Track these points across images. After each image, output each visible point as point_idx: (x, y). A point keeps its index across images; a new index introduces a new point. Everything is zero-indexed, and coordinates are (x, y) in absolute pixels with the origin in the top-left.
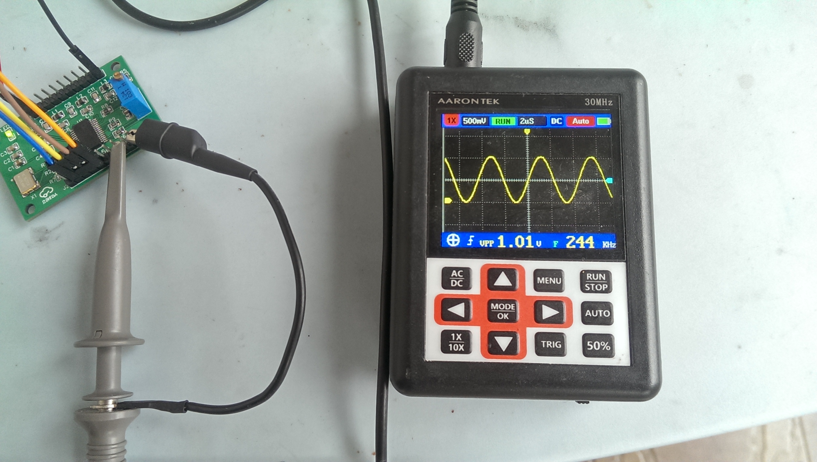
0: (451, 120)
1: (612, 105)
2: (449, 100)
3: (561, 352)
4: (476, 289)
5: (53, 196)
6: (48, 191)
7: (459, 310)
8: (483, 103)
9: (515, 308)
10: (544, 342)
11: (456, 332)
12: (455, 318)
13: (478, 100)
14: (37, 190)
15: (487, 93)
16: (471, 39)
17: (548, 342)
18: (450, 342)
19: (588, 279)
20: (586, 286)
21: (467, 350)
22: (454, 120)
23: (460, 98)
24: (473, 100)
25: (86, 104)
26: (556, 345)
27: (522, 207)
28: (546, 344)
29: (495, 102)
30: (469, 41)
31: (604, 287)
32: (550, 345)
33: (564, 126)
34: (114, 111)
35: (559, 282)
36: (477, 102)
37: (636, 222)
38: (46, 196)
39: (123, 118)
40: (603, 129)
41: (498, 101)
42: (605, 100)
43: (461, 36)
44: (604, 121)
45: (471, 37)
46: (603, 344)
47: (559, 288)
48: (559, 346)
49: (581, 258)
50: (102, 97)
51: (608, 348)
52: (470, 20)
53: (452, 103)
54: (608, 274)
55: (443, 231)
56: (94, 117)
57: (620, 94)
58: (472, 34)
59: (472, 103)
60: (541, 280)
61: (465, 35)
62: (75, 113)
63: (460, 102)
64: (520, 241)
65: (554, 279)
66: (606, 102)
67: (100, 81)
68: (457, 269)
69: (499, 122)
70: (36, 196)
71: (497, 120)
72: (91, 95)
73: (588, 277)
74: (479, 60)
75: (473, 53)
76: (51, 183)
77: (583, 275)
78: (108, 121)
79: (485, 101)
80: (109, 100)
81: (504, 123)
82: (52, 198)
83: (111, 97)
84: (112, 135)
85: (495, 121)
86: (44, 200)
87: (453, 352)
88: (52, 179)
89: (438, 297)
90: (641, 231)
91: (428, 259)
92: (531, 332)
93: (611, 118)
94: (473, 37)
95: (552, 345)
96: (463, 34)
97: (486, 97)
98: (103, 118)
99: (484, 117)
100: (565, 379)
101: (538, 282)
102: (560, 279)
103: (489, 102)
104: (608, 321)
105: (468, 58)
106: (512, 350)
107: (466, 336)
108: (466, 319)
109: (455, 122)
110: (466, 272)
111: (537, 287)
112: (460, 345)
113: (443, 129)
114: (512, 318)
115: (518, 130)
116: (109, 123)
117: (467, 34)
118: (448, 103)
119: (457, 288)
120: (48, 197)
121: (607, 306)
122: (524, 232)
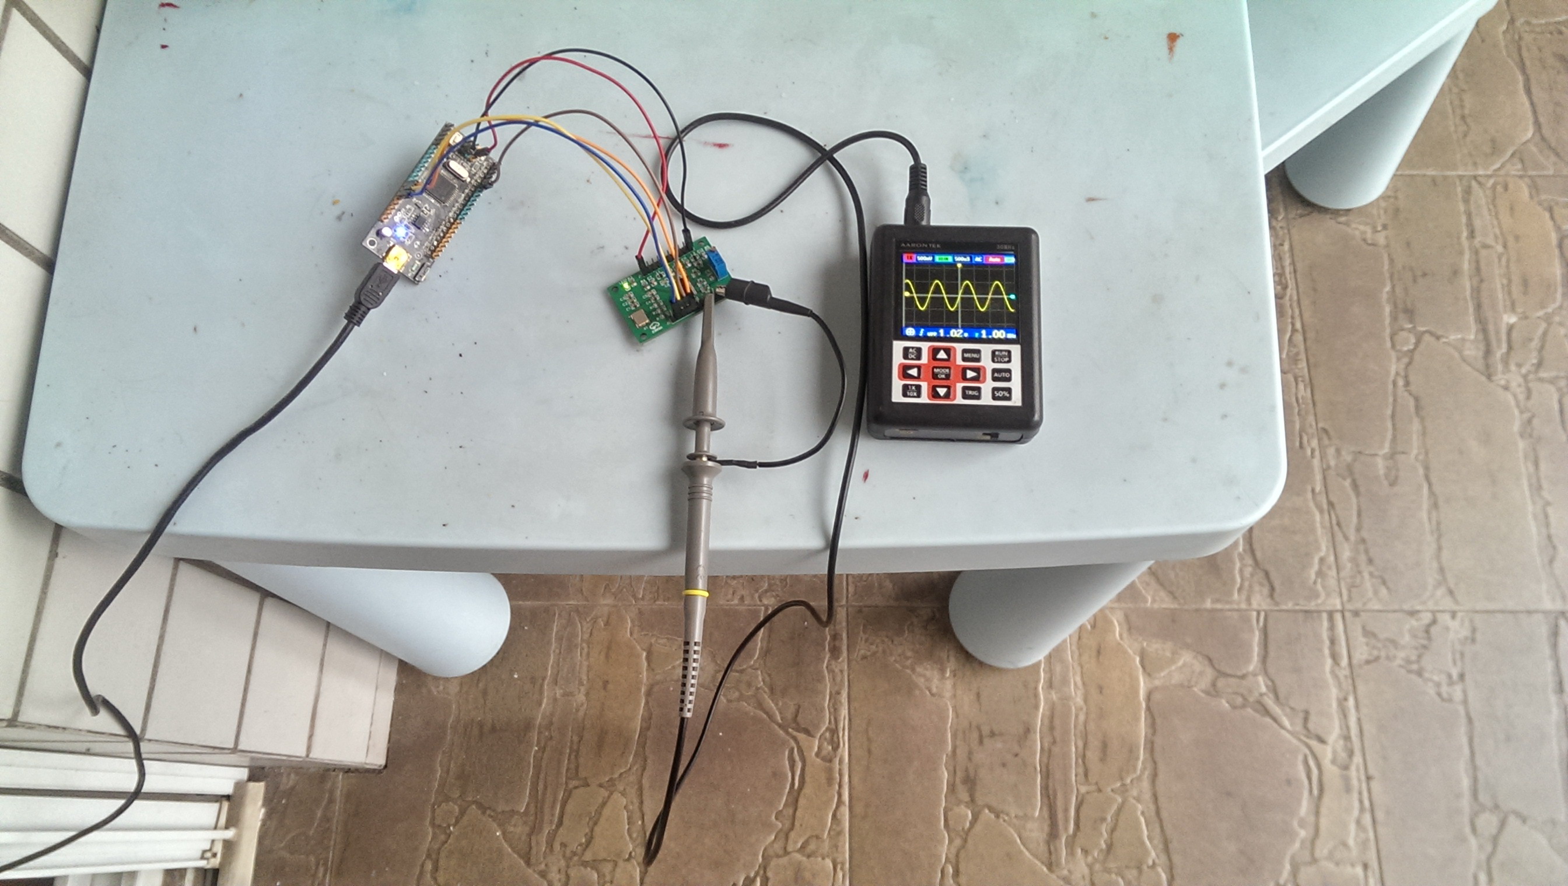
0: (909, 258)
1: (1016, 250)
2: (908, 245)
3: (978, 398)
4: (925, 359)
5: (659, 329)
6: (656, 325)
7: (914, 372)
8: (931, 248)
9: (950, 371)
11: (911, 385)
12: (911, 377)
13: (927, 245)
14: (648, 324)
16: (922, 207)
18: (908, 391)
19: (997, 355)
20: (995, 359)
21: (919, 396)
23: (915, 244)
24: (924, 245)
26: (975, 393)
27: (956, 312)
28: (969, 392)
29: (938, 247)
30: (921, 209)
31: (1007, 359)
32: (971, 393)
33: (983, 263)
34: (701, 274)
35: (978, 356)
36: (927, 247)
37: (1030, 323)
39: (707, 279)
40: (1009, 265)
41: (940, 247)
42: (1010, 246)
43: (916, 206)
44: (1010, 260)
46: (1005, 393)
47: (978, 360)
48: (977, 394)
49: (992, 343)
50: (692, 265)
51: (1008, 395)
52: (922, 194)
53: (910, 247)
54: (1009, 352)
55: (904, 325)
57: (1022, 243)
58: (923, 203)
59: (923, 247)
60: (966, 355)
63: (915, 246)
64: (955, 333)
65: (975, 355)
66: (1011, 248)
67: (690, 253)
68: (913, 348)
69: (941, 259)
70: (647, 328)
72: (684, 262)
74: (928, 220)
75: (924, 215)
76: (658, 320)
77: (994, 352)
79: (932, 246)
81: (945, 260)
84: (700, 290)
85: (939, 259)
86: (653, 331)
87: (910, 397)
88: (658, 317)
89: (900, 365)
90: (1032, 327)
91: (894, 341)
92: (959, 386)
93: (1016, 259)
94: (924, 206)
95: (973, 393)
96: (917, 203)
97: (931, 242)
98: (693, 278)
99: (931, 256)
100: (981, 414)
103: (935, 247)
104: (1008, 380)
105: (920, 219)
106: (947, 396)
107: (918, 387)
108: (918, 378)
109: (912, 259)
110: (919, 350)
111: (964, 359)
112: (914, 393)
113: (904, 262)
114: (948, 377)
115: (953, 265)
116: (698, 282)
117: (920, 204)
118: (908, 247)
119: (912, 359)
120: (655, 329)
121: (1009, 371)
122: (956, 327)
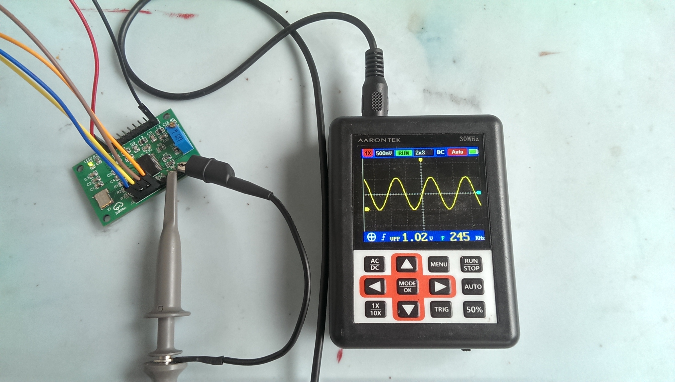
0: (368, 153)
1: (478, 140)
2: (367, 139)
3: (448, 315)
4: (388, 271)
5: (123, 209)
6: (120, 206)
7: (377, 286)
8: (389, 141)
9: (416, 284)
10: (436, 308)
11: (375, 302)
12: (374, 293)
13: (385, 139)
14: (112, 205)
15: (392, 134)
16: (380, 96)
17: (439, 308)
18: (371, 309)
19: (466, 262)
20: (465, 267)
21: (383, 315)
22: (369, 153)
23: (373, 138)
24: (382, 139)
25: (146, 143)
26: (445, 309)
27: (419, 212)
28: (438, 309)
29: (398, 140)
30: (378, 97)
31: (477, 268)
32: (441, 310)
33: (446, 156)
34: (166, 148)
35: (445, 265)
36: (385, 141)
37: (498, 222)
38: (118, 209)
39: (172, 153)
40: (473, 157)
41: (399, 140)
42: (473, 138)
43: (373, 94)
44: (474, 152)
45: (380, 94)
46: (477, 308)
47: (446, 270)
48: (447, 310)
49: (460, 248)
50: (158, 138)
51: (481, 311)
52: (379, 82)
53: (368, 141)
54: (479, 258)
55: (364, 231)
56: (152, 152)
57: (483, 133)
58: (380, 92)
59: (382, 141)
60: (433, 264)
61: (376, 93)
62: (138, 150)
63: (374, 141)
64: (419, 237)
65: (442, 263)
66: (474, 138)
67: (155, 127)
68: (375, 258)
69: (401, 154)
70: (111, 209)
71: (399, 152)
72: (149, 136)
73: (466, 261)
74: (386, 111)
75: (381, 105)
76: (121, 200)
77: (462, 260)
78: (162, 155)
79: (391, 140)
80: (163, 140)
81: (405, 154)
82: (122, 210)
83: (164, 138)
84: (165, 166)
85: (398, 153)
86: (117, 212)
87: (374, 316)
88: (122, 197)
89: (362, 278)
90: (501, 228)
91: (354, 251)
92: (427, 301)
93: (478, 150)
94: (381, 95)
95: (442, 310)
96: (374, 93)
97: (391, 137)
98: (158, 153)
99: (390, 151)
100: (452, 334)
101: (431, 266)
102: (447, 263)
103: (394, 141)
104: (480, 292)
105: (378, 109)
106: (414, 314)
107: (382, 305)
108: (382, 293)
109: (370, 155)
110: (381, 260)
111: (431, 269)
112: (378, 311)
113: (362, 159)
114: (414, 291)
115: (414, 159)
116: (163, 157)
117: (377, 93)
118: (365, 141)
119: (375, 271)
120: (120, 209)
121: (480, 281)
122: (421, 231)
